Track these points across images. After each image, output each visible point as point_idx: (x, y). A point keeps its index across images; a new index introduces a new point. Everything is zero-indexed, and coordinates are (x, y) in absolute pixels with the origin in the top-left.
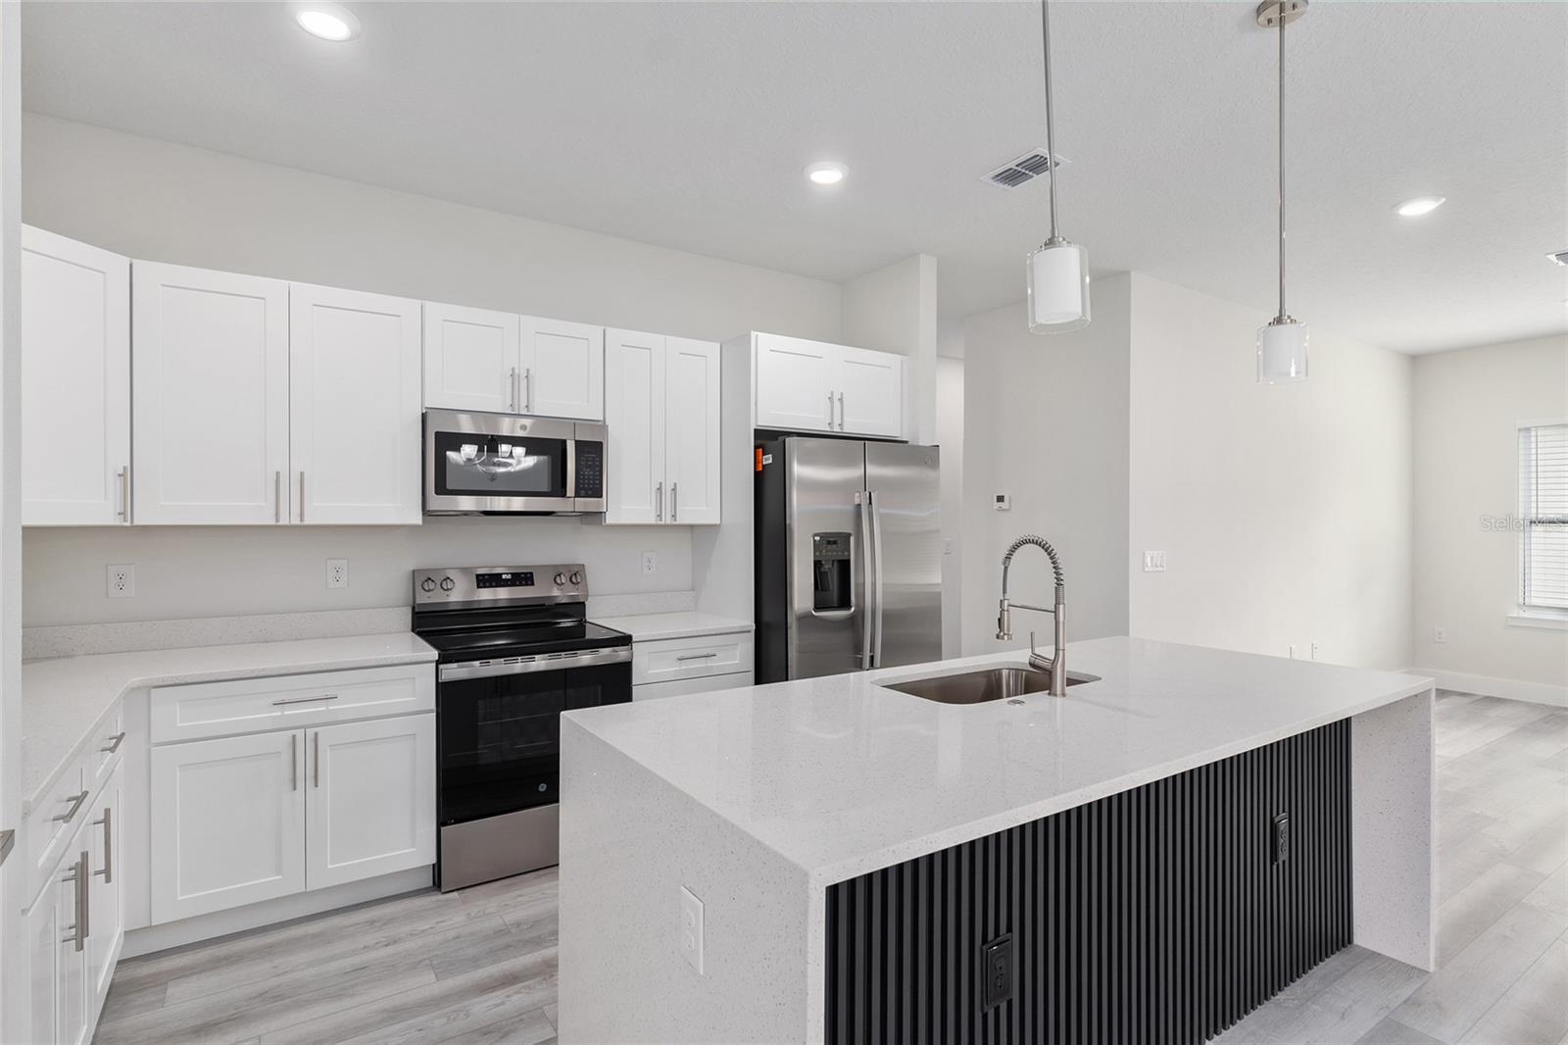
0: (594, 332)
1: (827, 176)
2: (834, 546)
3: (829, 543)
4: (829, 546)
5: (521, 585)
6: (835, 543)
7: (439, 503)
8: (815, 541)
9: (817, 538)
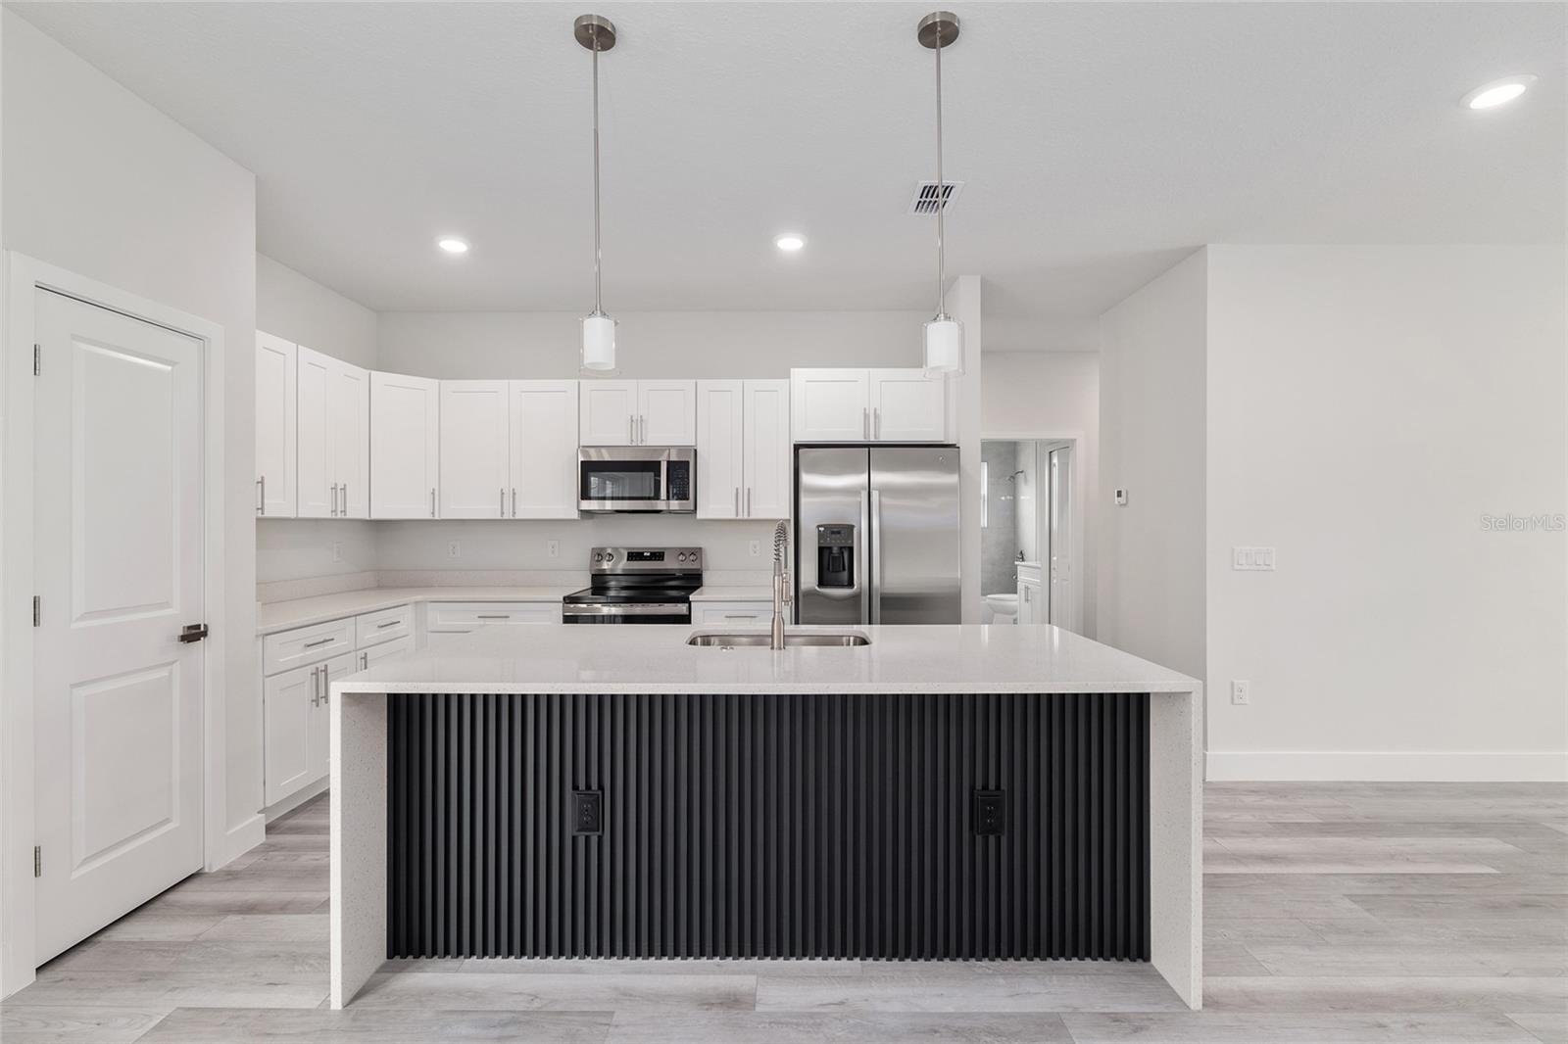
0: (688, 384)
1: (790, 244)
2: (838, 536)
3: (833, 533)
4: (833, 536)
5: (655, 560)
6: (839, 533)
7: (586, 505)
8: (819, 531)
9: (822, 529)
